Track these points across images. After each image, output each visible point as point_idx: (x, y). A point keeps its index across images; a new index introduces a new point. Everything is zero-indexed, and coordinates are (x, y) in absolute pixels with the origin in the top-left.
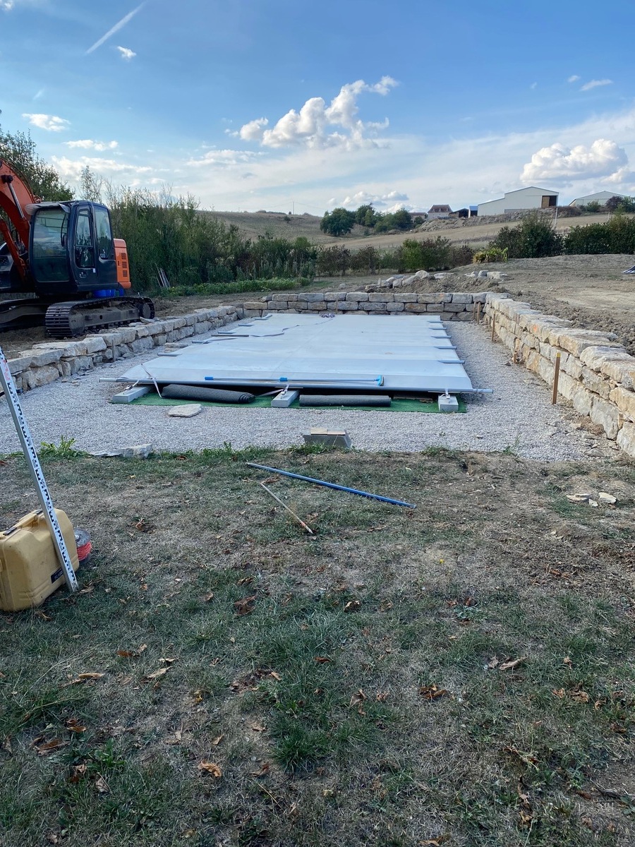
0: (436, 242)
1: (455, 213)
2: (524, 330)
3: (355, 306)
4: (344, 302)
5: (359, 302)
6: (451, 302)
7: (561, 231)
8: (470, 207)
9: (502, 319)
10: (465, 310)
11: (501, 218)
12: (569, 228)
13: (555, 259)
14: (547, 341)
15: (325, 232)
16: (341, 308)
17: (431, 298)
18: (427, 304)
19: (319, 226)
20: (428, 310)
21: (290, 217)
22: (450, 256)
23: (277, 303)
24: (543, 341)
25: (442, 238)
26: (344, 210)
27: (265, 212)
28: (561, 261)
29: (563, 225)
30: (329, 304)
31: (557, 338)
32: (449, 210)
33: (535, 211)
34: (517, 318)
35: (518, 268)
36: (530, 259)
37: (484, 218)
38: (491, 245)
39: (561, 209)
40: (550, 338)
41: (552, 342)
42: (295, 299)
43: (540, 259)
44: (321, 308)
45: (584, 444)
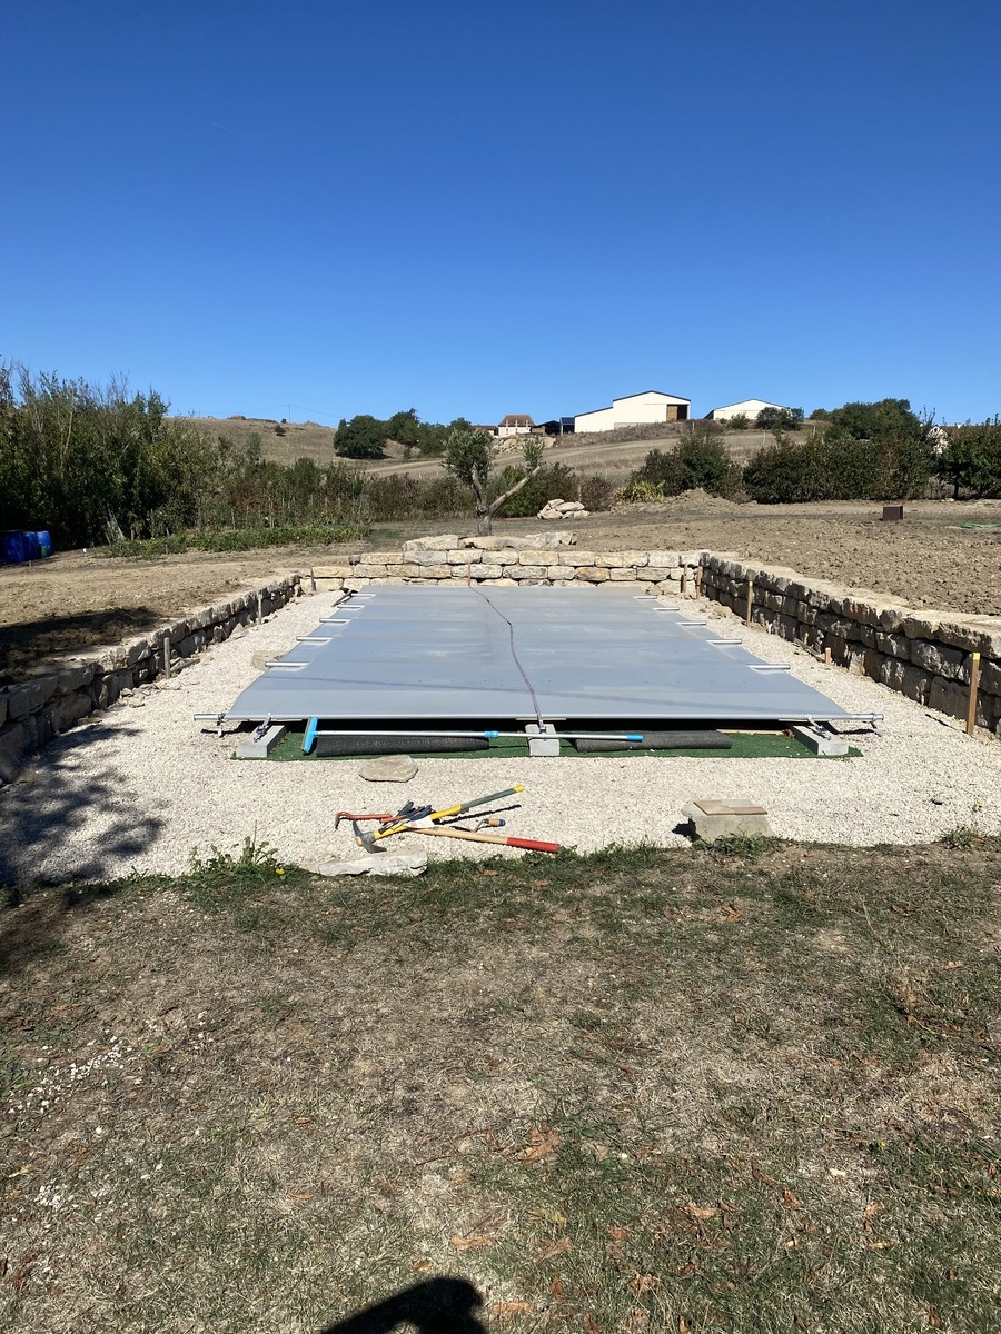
1: (540, 426)
2: (824, 612)
3: (497, 571)
4: (479, 566)
5: (503, 565)
6: (647, 566)
10: (669, 577)
11: (609, 436)
15: (341, 451)
16: (474, 575)
17: (616, 560)
18: (610, 568)
19: (331, 443)
20: (613, 578)
21: (283, 426)
22: (575, 492)
23: (369, 567)
24: (887, 631)
26: (371, 419)
27: (244, 418)
30: (456, 569)
37: (584, 435)
41: (912, 633)
42: (398, 560)
44: (442, 575)
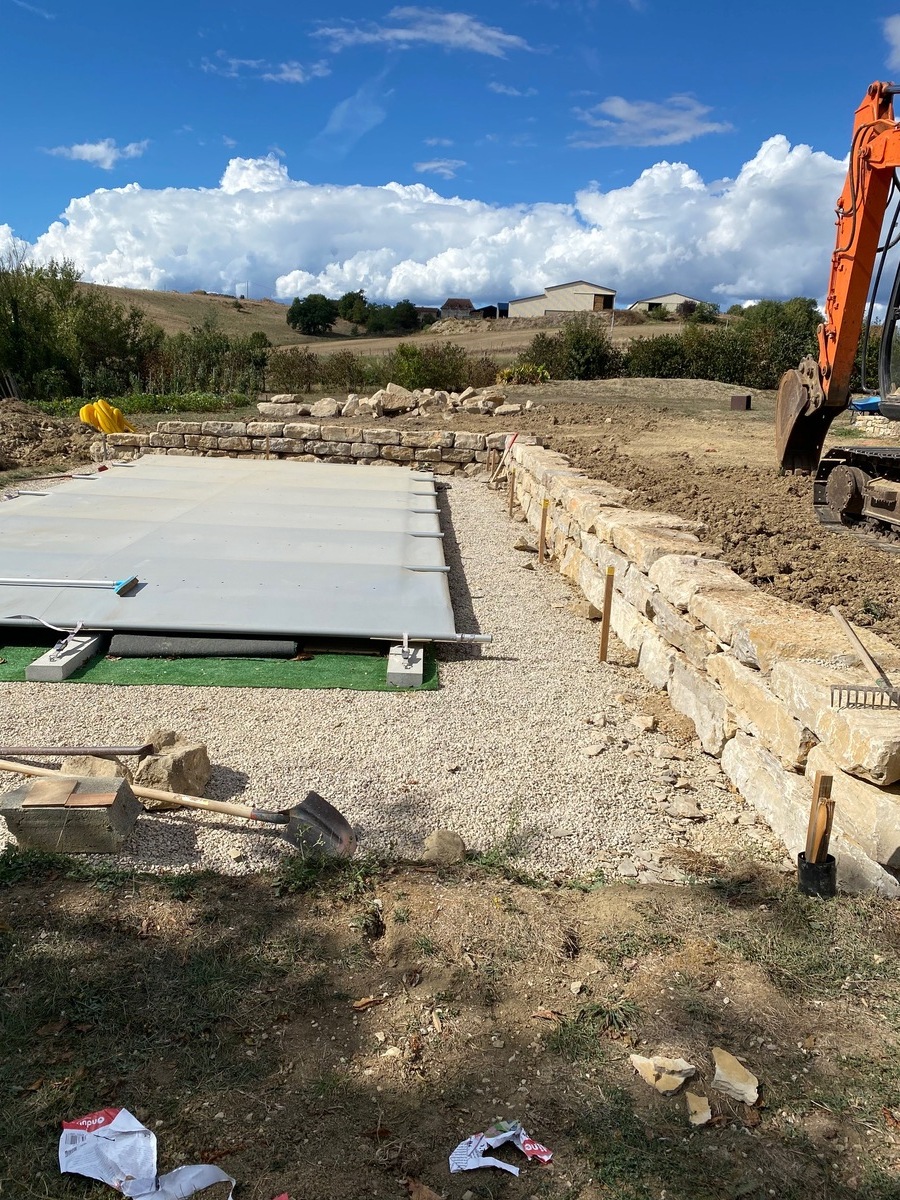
0: (444, 350)
1: (479, 310)
2: (557, 505)
3: (298, 447)
4: (280, 440)
5: (306, 440)
6: (452, 447)
7: (618, 343)
8: (499, 304)
9: (527, 478)
10: (473, 460)
11: (540, 322)
12: (630, 340)
13: (610, 382)
14: (592, 531)
15: (294, 327)
16: (275, 449)
17: (421, 438)
18: (415, 448)
19: (284, 318)
20: (417, 458)
21: (241, 302)
22: (465, 371)
23: (165, 437)
24: (587, 529)
25: (453, 345)
26: (323, 298)
27: (205, 293)
28: (618, 386)
29: (622, 335)
30: (255, 442)
31: (609, 531)
32: (471, 306)
33: (584, 314)
34: (547, 483)
35: (558, 394)
36: (576, 382)
37: (516, 320)
38: (522, 359)
39: (619, 314)
40: (598, 528)
41: (600, 534)
43: (589, 382)
44: (242, 448)
45: (661, 779)
